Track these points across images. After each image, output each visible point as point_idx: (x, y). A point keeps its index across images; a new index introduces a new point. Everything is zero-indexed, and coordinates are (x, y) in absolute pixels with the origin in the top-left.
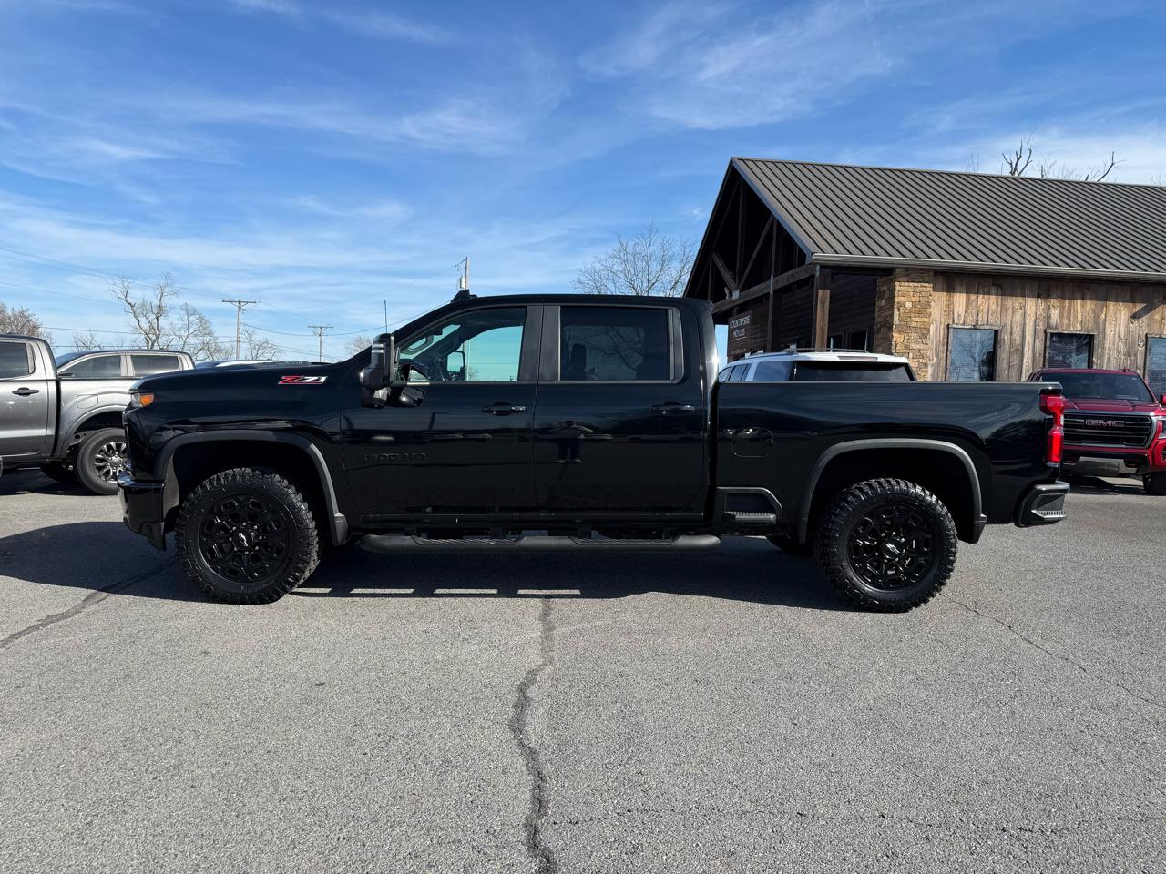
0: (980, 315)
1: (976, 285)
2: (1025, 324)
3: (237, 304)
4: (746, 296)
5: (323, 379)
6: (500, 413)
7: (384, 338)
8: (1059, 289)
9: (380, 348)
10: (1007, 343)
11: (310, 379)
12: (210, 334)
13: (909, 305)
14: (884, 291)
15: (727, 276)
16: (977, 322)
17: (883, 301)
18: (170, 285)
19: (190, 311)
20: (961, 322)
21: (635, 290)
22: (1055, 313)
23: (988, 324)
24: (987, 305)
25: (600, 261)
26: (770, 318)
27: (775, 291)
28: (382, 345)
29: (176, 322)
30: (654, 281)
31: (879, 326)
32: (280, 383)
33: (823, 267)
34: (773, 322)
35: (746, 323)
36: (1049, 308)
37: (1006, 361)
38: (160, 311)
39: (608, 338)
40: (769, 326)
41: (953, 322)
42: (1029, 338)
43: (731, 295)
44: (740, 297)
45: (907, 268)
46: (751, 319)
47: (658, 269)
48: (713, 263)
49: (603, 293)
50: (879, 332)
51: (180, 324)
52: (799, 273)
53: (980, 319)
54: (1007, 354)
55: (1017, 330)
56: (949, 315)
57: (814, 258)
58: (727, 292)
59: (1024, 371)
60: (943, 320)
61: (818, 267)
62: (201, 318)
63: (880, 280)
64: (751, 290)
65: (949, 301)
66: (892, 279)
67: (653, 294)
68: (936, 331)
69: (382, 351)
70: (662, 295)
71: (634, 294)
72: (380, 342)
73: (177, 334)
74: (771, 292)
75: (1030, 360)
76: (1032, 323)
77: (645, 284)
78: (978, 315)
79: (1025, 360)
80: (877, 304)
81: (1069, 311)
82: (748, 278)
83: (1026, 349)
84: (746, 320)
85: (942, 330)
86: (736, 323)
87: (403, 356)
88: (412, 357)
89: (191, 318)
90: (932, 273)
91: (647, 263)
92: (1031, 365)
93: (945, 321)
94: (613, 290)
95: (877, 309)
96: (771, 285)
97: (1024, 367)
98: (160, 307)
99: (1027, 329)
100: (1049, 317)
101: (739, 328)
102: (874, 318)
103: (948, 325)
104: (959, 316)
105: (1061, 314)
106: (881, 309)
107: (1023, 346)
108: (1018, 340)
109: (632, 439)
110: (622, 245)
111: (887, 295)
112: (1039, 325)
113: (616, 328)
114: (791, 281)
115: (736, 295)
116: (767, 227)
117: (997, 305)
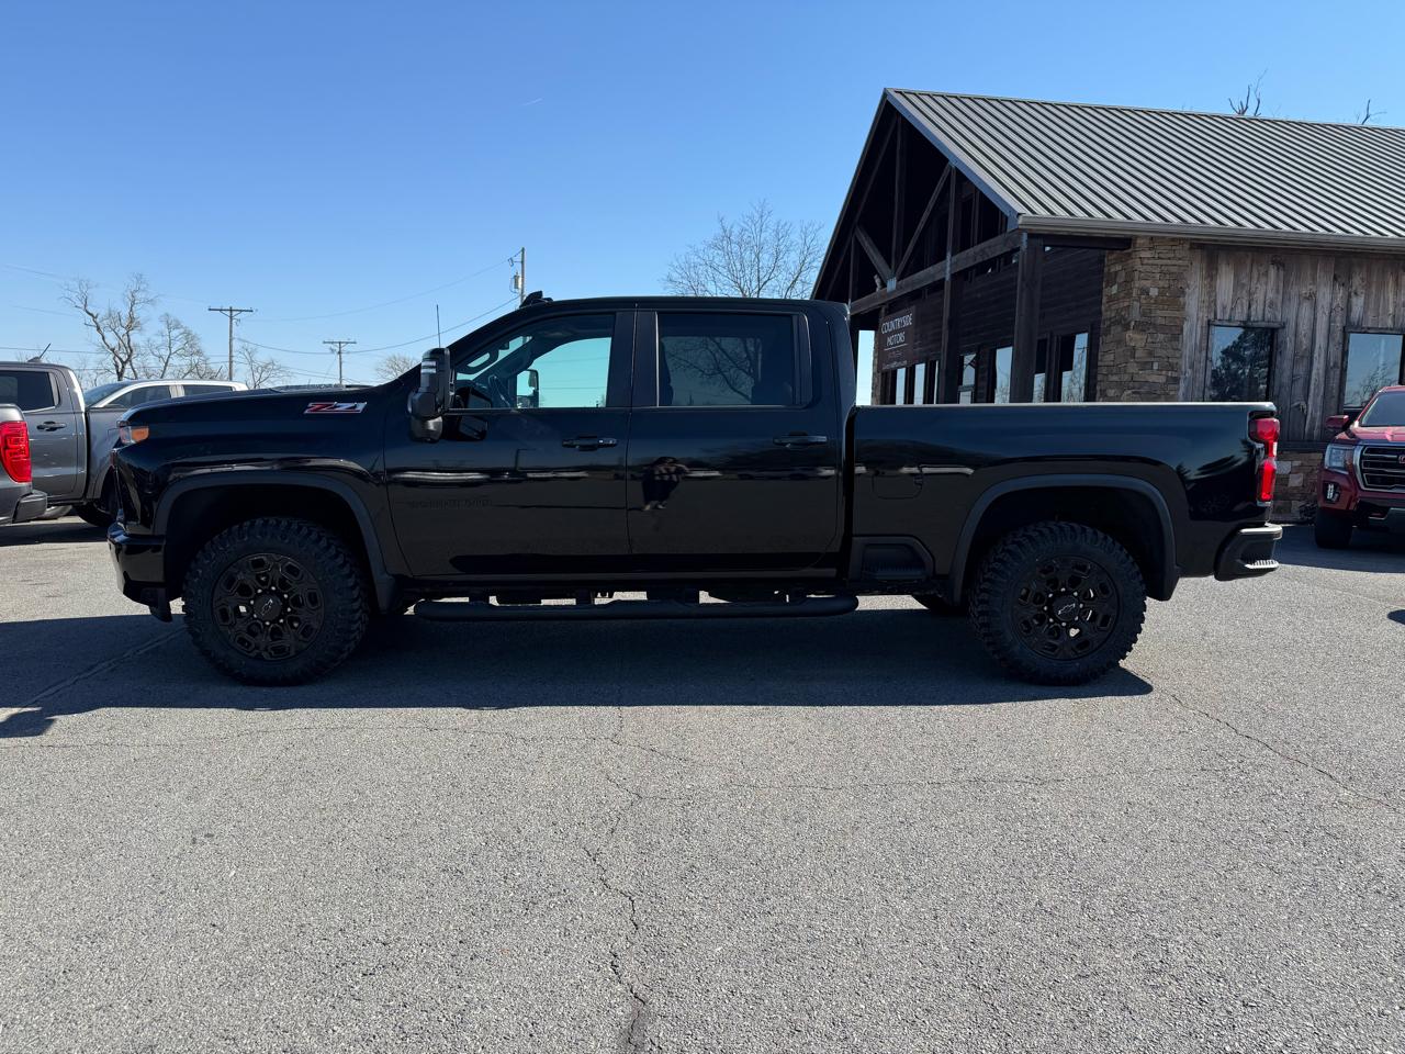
0: (1253, 307)
1: (1248, 262)
2: (1315, 319)
3: (228, 313)
4: (907, 286)
5: (361, 406)
6: (584, 448)
7: (436, 354)
8: (1365, 269)
9: (432, 367)
10: (1290, 346)
11: (344, 407)
12: (199, 352)
13: (1154, 292)
14: (1116, 273)
15: (877, 259)
16: (1249, 316)
17: (1115, 287)
18: (144, 290)
19: (172, 324)
20: (1227, 317)
21: (742, 291)
22: (1358, 304)
23: (1263, 320)
24: (1263, 291)
25: (696, 253)
26: (946, 315)
27: (954, 276)
28: (434, 364)
29: (155, 338)
30: (766, 279)
31: (1108, 323)
32: (306, 412)
33: (1032, 236)
34: (950, 322)
35: (906, 324)
36: (1350, 296)
37: (1287, 373)
38: (132, 324)
39: (709, 354)
40: (945, 327)
41: (1215, 318)
42: (1320, 341)
43: (884, 285)
44: (899, 288)
45: (1152, 238)
46: (916, 319)
47: (771, 264)
48: (858, 244)
49: (700, 294)
50: (1108, 332)
51: (159, 340)
52: (994, 247)
53: (1253, 313)
54: (1290, 364)
55: (1304, 328)
56: (1209, 307)
57: (1020, 221)
58: (877, 281)
59: (1312, 387)
60: (1201, 315)
61: (1025, 236)
62: (187, 334)
63: (1110, 257)
64: (917, 276)
65: (1211, 286)
66: (1129, 254)
67: (764, 295)
68: (1191, 331)
69: (434, 371)
70: (776, 296)
71: (740, 295)
72: (431, 359)
73: (156, 353)
74: (948, 278)
75: (1321, 372)
76: (1325, 319)
77: (754, 284)
78: (1250, 307)
79: (1314, 372)
80: (1106, 291)
81: (1379, 300)
82: (910, 259)
83: (1316, 355)
84: (907, 320)
85: (1199, 329)
86: (889, 326)
87: (461, 377)
88: (471, 377)
89: (175, 333)
90: (1187, 246)
91: (757, 256)
92: (1322, 379)
93: (1205, 316)
94: (714, 290)
95: (1104, 300)
96: (946, 268)
97: (1313, 382)
98: (132, 319)
99: (1318, 327)
100: (1348, 309)
101: (896, 332)
102: (1100, 313)
103: (1209, 321)
104: (1224, 308)
105: (1366, 304)
106: (1111, 299)
107: (1312, 352)
108: (1305, 343)
109: (741, 475)
110: (725, 231)
111: (1120, 279)
112: (1335, 322)
113: (717, 339)
114: (979, 260)
115: (892, 285)
116: (940, 184)
117: (1278, 292)
